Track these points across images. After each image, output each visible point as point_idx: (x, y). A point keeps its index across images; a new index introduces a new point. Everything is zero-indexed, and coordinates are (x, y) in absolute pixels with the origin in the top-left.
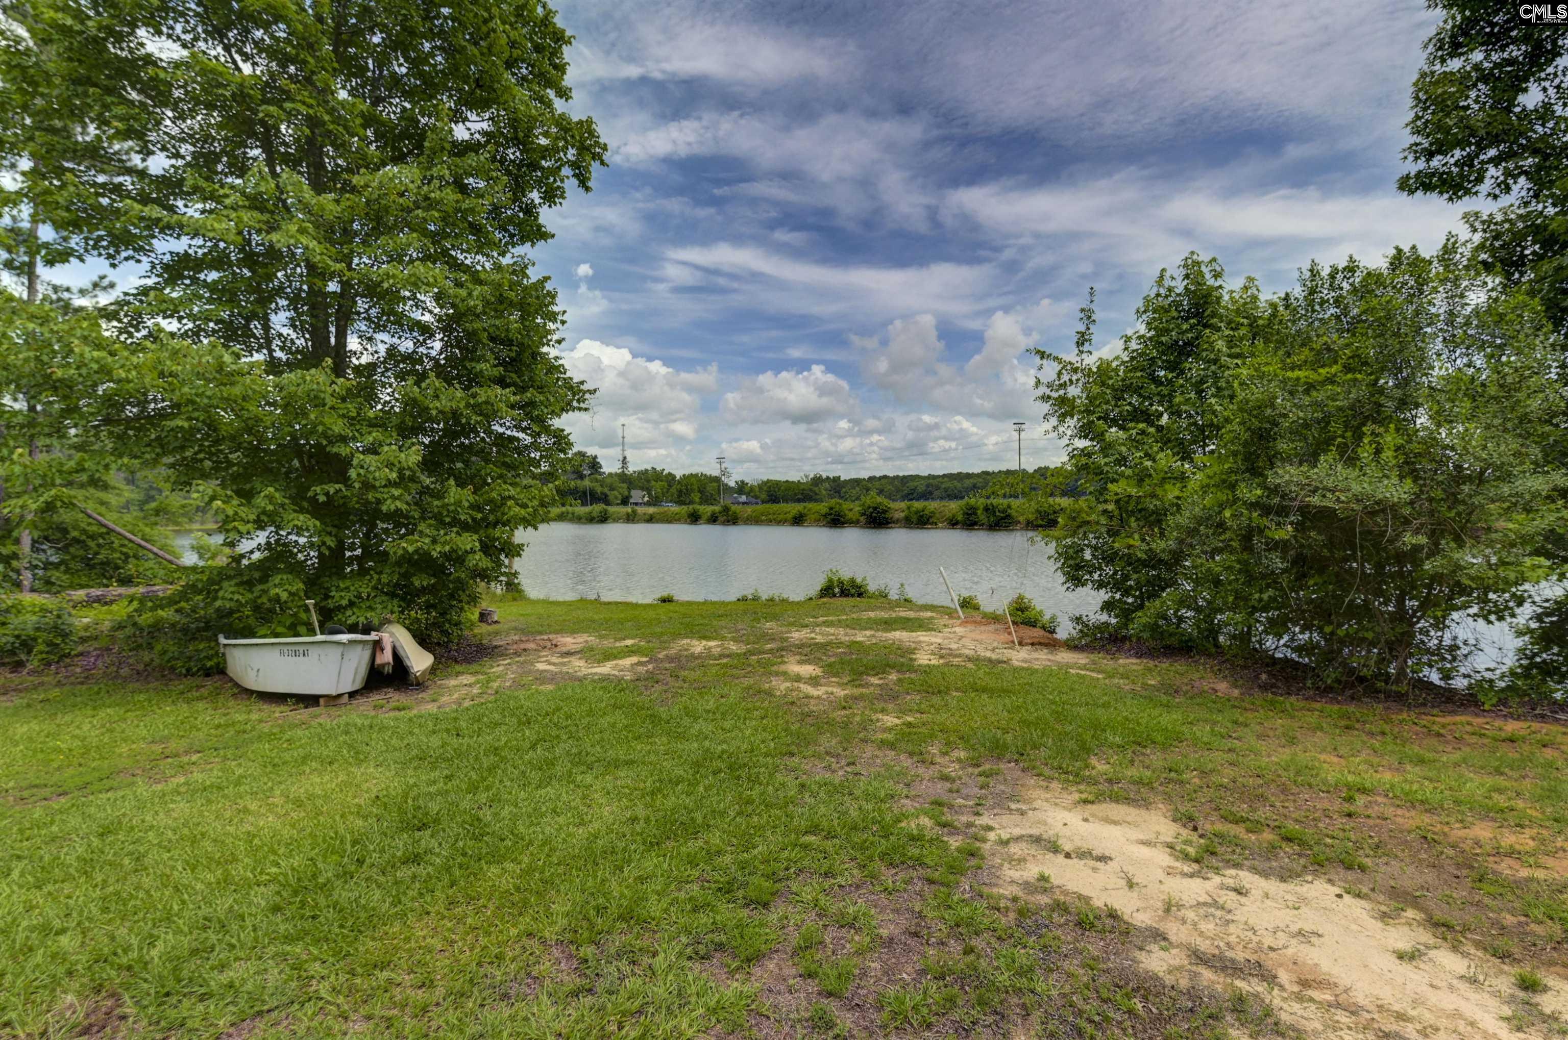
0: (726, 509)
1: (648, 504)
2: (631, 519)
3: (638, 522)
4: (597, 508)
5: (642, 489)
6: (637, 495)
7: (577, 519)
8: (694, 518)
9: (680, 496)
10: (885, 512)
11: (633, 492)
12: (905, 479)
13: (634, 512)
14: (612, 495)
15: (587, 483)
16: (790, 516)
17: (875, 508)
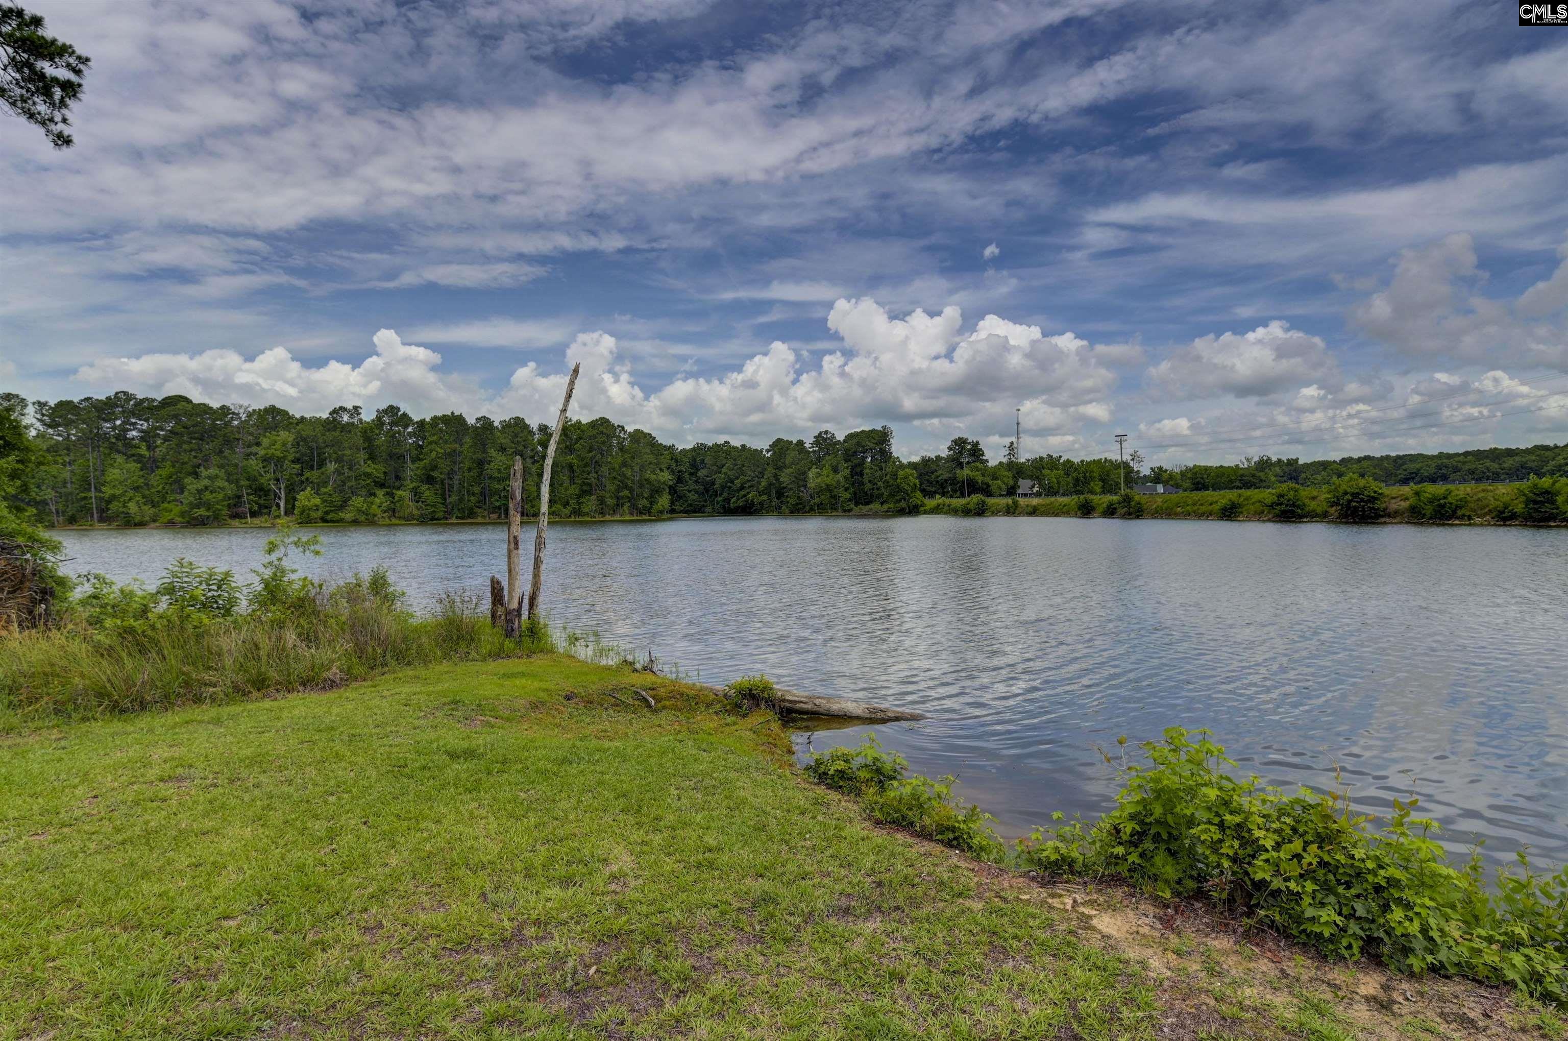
0: (1127, 499)
1: (1038, 495)
2: (1011, 511)
3: (1019, 515)
4: (976, 498)
5: (1031, 477)
6: (1024, 485)
7: (954, 512)
8: (1086, 511)
9: (1075, 485)
10: (1373, 500)
11: (1021, 482)
12: (1400, 461)
13: (1015, 504)
14: (994, 485)
15: (966, 472)
16: (1216, 507)
17: (1355, 495)
